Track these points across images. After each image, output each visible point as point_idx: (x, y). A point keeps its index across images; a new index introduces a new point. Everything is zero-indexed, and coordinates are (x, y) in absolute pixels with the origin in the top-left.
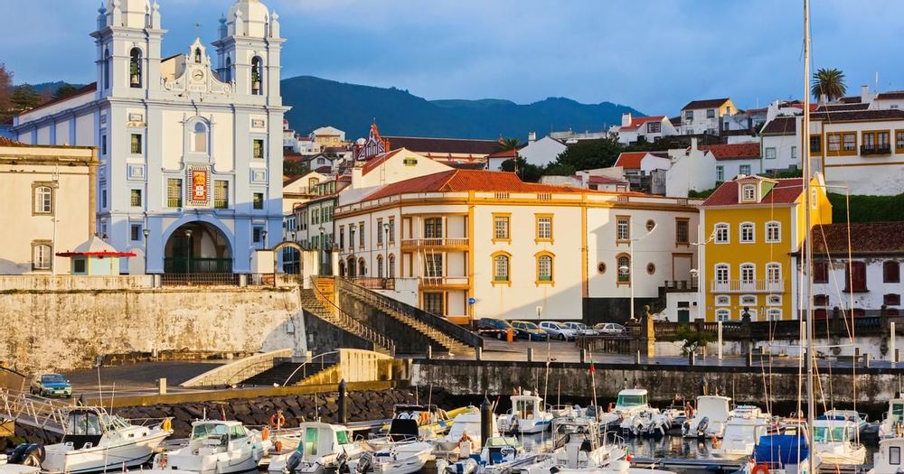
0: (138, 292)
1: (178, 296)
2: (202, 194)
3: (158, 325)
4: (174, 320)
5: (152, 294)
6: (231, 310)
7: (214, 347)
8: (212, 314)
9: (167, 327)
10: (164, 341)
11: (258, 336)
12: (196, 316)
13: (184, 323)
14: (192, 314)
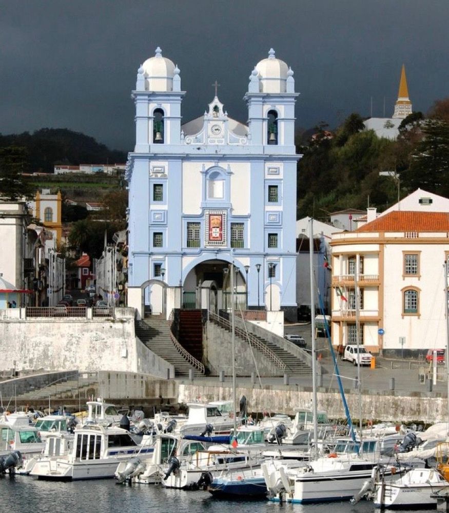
0: (8, 323)
1: (38, 326)
2: (218, 235)
3: (22, 349)
4: (34, 345)
5: (19, 324)
6: (79, 338)
7: (64, 368)
8: (64, 341)
9: (29, 350)
10: (25, 363)
11: (98, 360)
12: (52, 342)
13: (41, 348)
14: (48, 340)
